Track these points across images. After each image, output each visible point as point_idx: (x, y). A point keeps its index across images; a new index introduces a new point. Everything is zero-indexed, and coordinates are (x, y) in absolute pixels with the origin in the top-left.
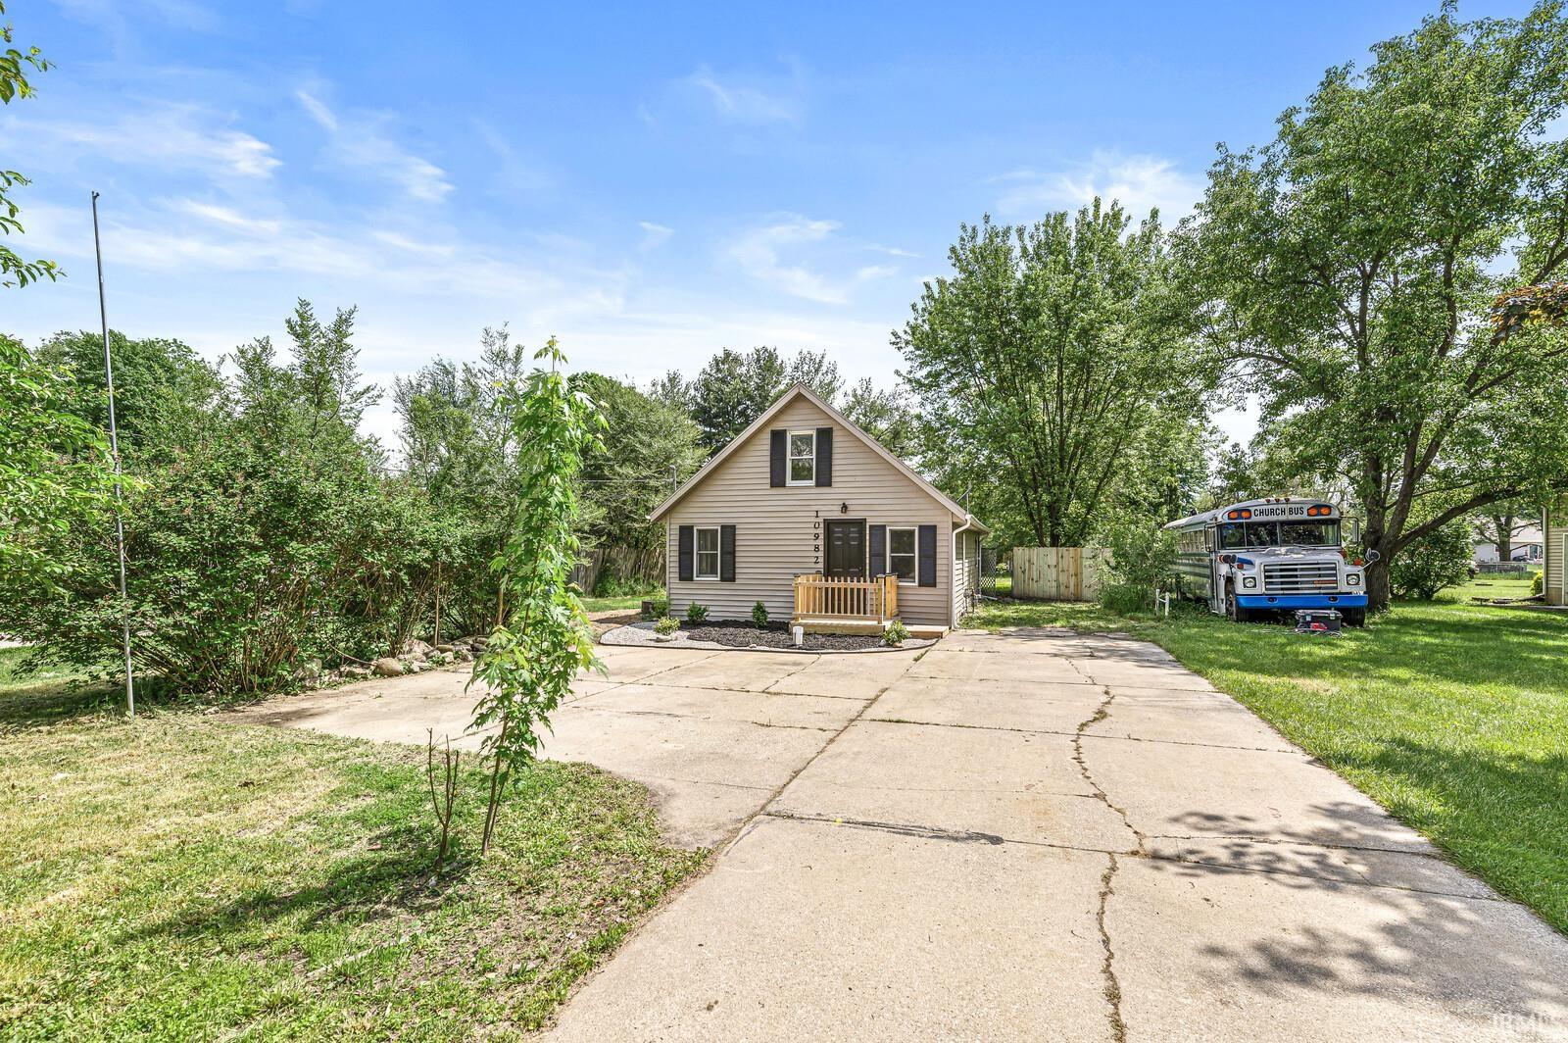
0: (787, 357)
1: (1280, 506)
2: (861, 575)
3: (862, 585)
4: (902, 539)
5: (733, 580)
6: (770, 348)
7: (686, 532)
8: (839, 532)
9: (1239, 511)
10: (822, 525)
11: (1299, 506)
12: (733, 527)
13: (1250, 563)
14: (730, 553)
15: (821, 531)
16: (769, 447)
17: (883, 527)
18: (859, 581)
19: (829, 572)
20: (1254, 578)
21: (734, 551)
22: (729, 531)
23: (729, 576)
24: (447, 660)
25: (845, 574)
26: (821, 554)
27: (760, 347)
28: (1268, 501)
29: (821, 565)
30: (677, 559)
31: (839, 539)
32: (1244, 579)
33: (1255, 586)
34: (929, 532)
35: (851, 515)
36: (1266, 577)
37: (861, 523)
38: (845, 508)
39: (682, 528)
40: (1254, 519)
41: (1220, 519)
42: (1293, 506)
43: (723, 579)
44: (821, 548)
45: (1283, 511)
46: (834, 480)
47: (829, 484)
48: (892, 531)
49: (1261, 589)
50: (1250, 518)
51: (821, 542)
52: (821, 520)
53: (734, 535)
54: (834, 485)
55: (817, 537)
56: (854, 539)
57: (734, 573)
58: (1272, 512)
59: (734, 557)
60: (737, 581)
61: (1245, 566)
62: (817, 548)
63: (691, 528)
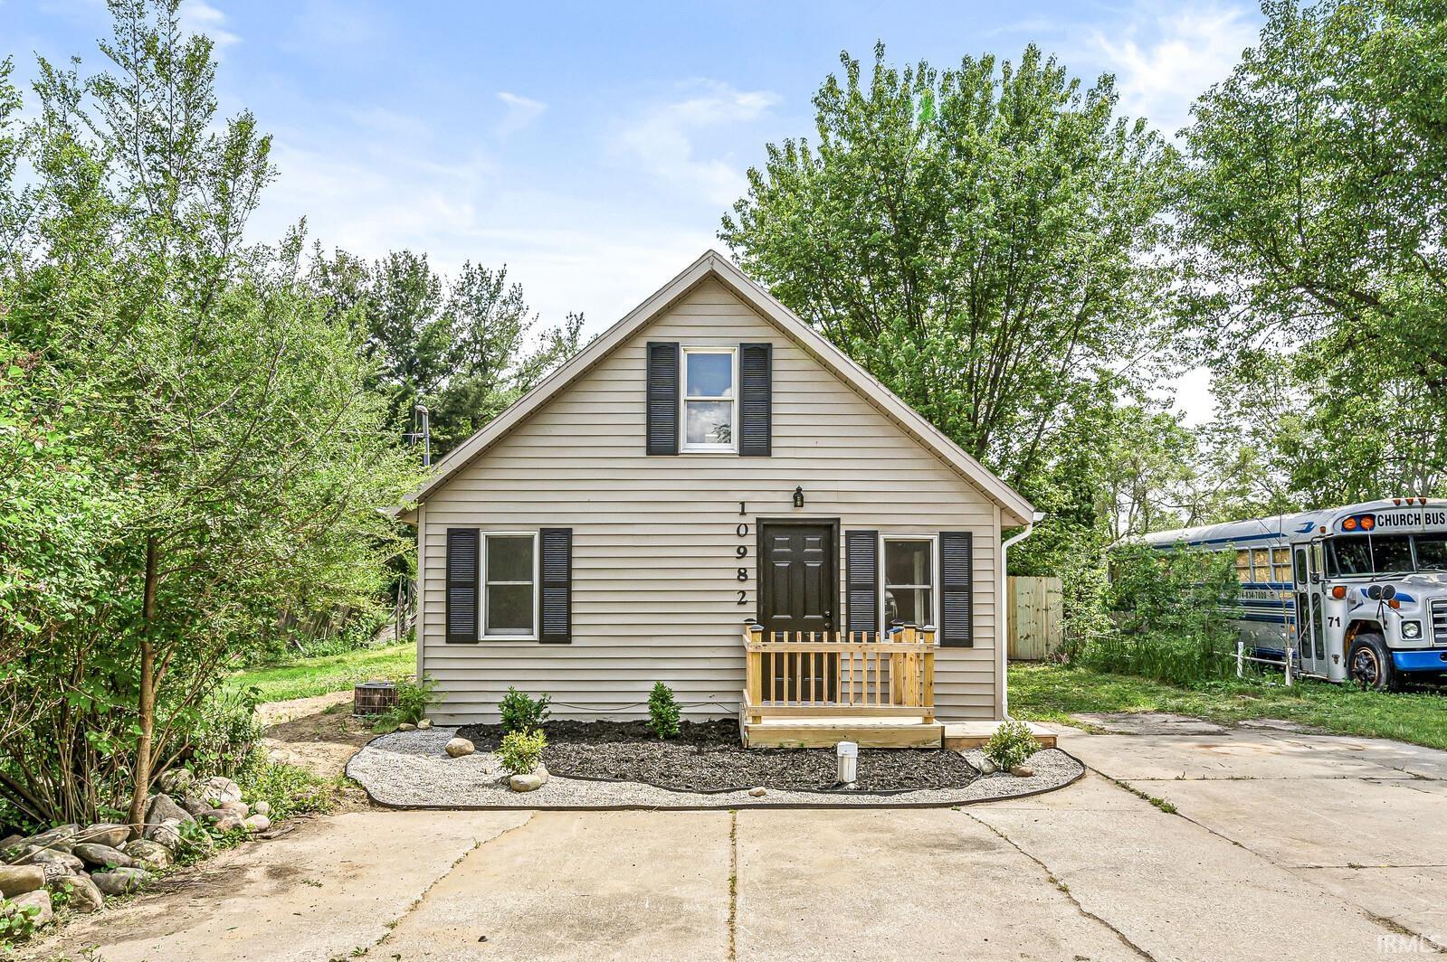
0: (446, 271)
1: (1413, 511)
2: (829, 627)
3: (826, 647)
4: (906, 556)
5: (566, 638)
6: (416, 253)
7: (462, 540)
8: (782, 544)
9: (1358, 518)
10: (753, 530)
11: (1438, 511)
12: (567, 533)
13: (1409, 599)
14: (559, 585)
15: (750, 541)
16: (643, 375)
17: (874, 534)
18: (819, 639)
19: (767, 622)
20: (1417, 623)
21: (570, 580)
22: (558, 540)
23: (558, 633)
24: (37, 920)
25: (797, 627)
26: (751, 585)
27: (397, 250)
28: (1398, 503)
29: (752, 608)
30: (443, 597)
31: (782, 557)
32: (1404, 624)
33: (1419, 635)
34: (959, 543)
35: (808, 512)
36: (1436, 621)
37: (828, 528)
38: (798, 498)
39: (453, 534)
40: (1378, 530)
41: (1329, 531)
42: (1430, 511)
43: (544, 639)
44: (752, 574)
45: (1418, 519)
46: (775, 442)
47: (766, 452)
48: (888, 544)
49: (1427, 640)
50: (1372, 528)
51: (750, 563)
52: (751, 519)
53: (570, 547)
54: (775, 452)
55: (742, 552)
56: (813, 557)
57: (569, 625)
58: (1403, 519)
59: (569, 593)
60: (576, 642)
61: (1402, 604)
62: (742, 575)
63: (473, 534)
